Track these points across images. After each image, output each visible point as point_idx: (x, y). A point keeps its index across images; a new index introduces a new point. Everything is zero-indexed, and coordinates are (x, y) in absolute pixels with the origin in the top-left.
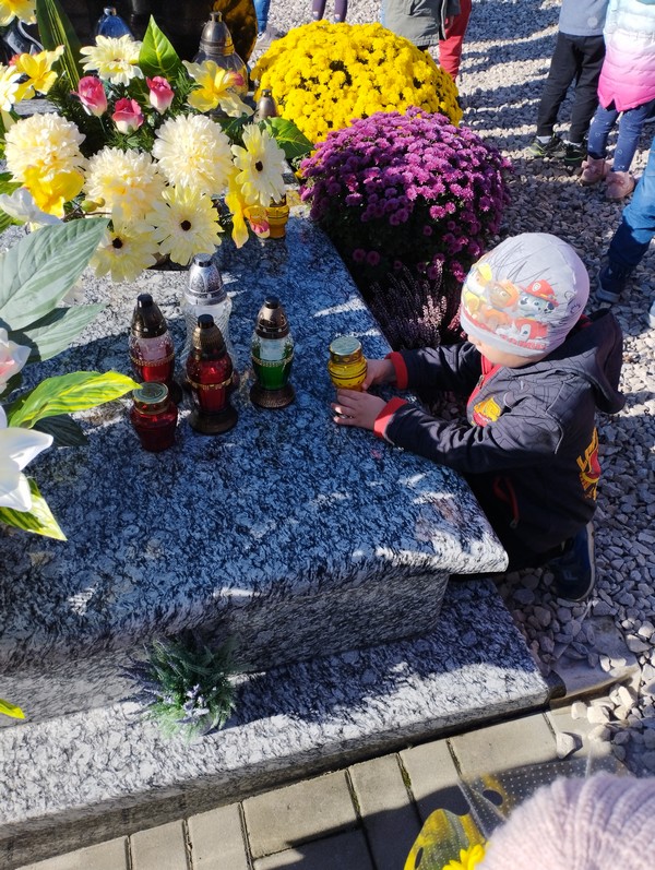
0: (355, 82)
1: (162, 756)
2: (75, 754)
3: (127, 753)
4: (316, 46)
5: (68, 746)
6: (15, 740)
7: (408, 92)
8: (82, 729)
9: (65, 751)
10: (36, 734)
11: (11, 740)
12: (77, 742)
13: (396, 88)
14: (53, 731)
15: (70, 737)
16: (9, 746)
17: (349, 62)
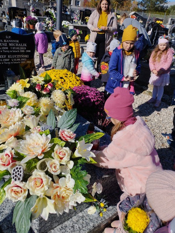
0: (66, 81)
1: (93, 221)
2: (75, 227)
3: (85, 223)
4: (56, 74)
5: (72, 226)
6: (60, 228)
7: (77, 82)
8: (73, 221)
9: (72, 227)
10: (64, 226)
11: (59, 229)
12: (73, 224)
13: (75, 81)
14: (67, 224)
15: (71, 224)
16: (59, 230)
17: (64, 77)
